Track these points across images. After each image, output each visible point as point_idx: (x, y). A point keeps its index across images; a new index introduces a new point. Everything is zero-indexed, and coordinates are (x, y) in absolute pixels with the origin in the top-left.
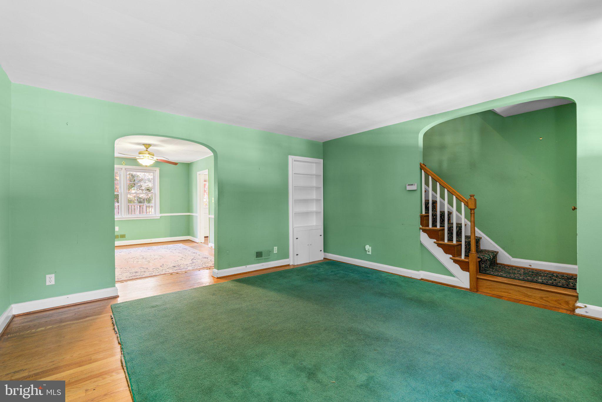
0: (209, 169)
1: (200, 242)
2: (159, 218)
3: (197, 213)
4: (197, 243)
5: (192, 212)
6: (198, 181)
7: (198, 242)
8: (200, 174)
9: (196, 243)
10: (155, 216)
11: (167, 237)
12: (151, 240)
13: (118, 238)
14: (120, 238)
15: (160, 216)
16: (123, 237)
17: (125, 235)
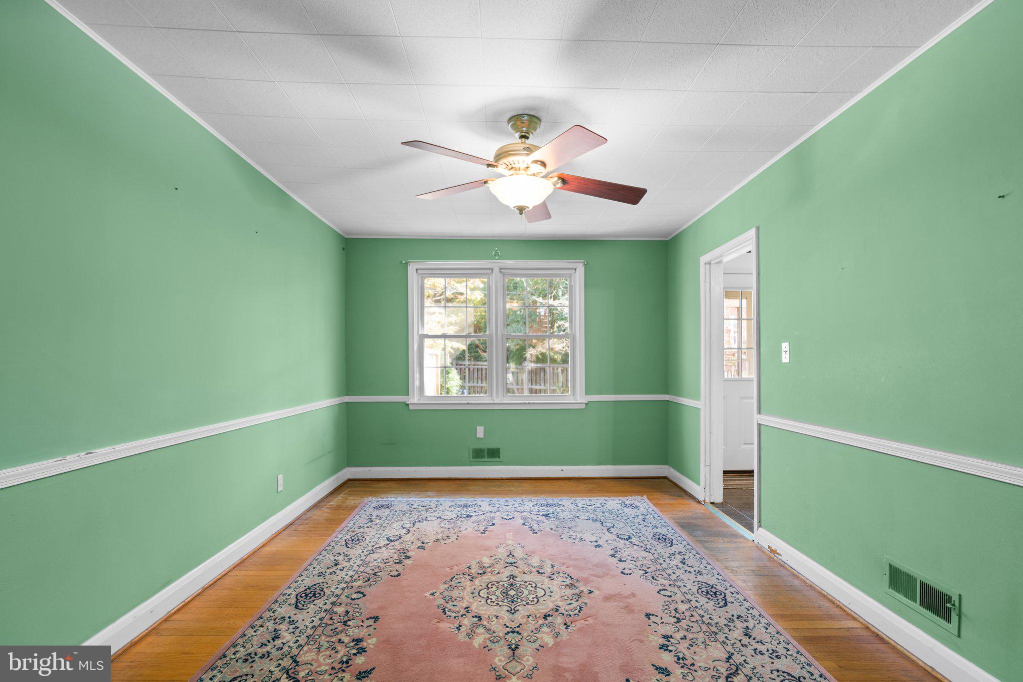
0: (758, 229)
1: (708, 500)
2: (583, 406)
3: (697, 397)
4: (699, 502)
5: (678, 393)
6: (703, 286)
7: (701, 498)
8: (710, 263)
9: (694, 504)
10: (573, 400)
11: (603, 465)
12: (562, 470)
13: (483, 457)
14: (488, 458)
15: (587, 402)
16: (493, 454)
17: (499, 449)
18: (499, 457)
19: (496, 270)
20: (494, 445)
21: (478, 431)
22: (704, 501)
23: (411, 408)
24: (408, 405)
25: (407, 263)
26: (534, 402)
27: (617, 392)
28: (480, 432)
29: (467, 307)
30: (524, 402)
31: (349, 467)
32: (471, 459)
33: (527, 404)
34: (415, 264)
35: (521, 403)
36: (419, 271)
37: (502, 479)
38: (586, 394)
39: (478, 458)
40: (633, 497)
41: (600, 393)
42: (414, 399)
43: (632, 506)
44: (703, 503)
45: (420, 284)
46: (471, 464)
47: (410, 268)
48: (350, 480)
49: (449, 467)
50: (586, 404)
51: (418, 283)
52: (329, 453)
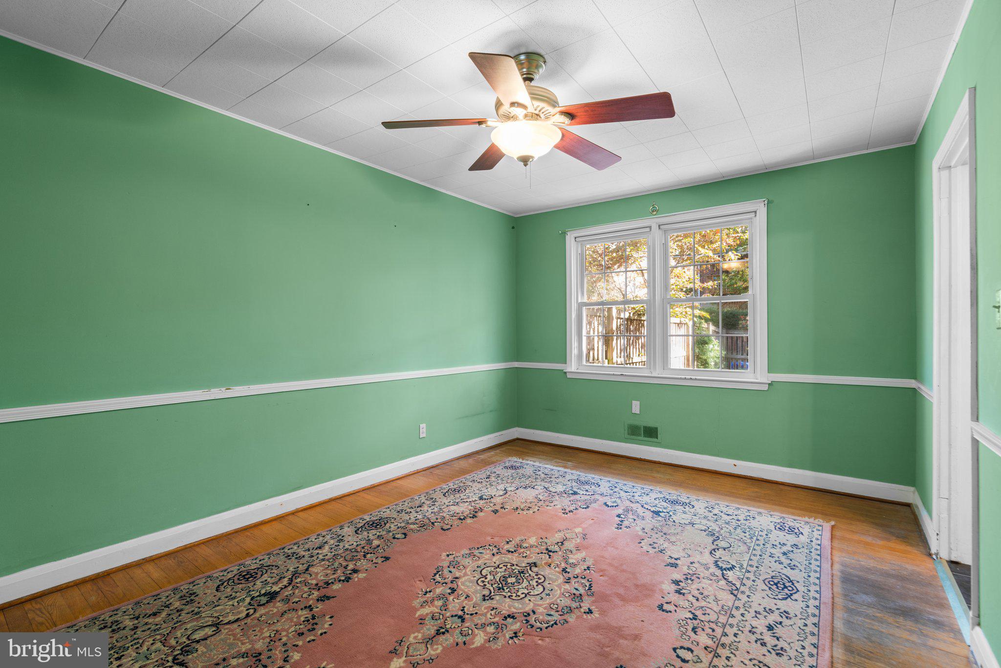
1: (944, 555)
2: (766, 388)
4: (930, 555)
5: (921, 378)
6: (937, 206)
7: (933, 549)
10: (754, 379)
11: (796, 468)
12: (735, 465)
13: (639, 435)
14: (645, 436)
15: (770, 382)
16: (651, 433)
17: (657, 429)
18: (657, 438)
19: (655, 227)
20: (651, 424)
21: (634, 407)
22: (937, 554)
23: (569, 376)
24: (565, 373)
25: (564, 233)
26: (697, 377)
27: (817, 371)
28: (636, 407)
29: (626, 271)
30: (689, 377)
31: (518, 427)
32: (627, 436)
33: (688, 379)
34: (572, 232)
35: (681, 379)
36: (577, 239)
37: (660, 463)
38: (770, 371)
39: (633, 435)
40: (807, 519)
41: (792, 371)
42: (572, 367)
43: (791, 530)
44: (934, 557)
45: (580, 252)
46: (626, 440)
47: (567, 237)
48: (518, 439)
49: (604, 441)
50: (769, 384)
51: (577, 251)
52: (491, 411)
